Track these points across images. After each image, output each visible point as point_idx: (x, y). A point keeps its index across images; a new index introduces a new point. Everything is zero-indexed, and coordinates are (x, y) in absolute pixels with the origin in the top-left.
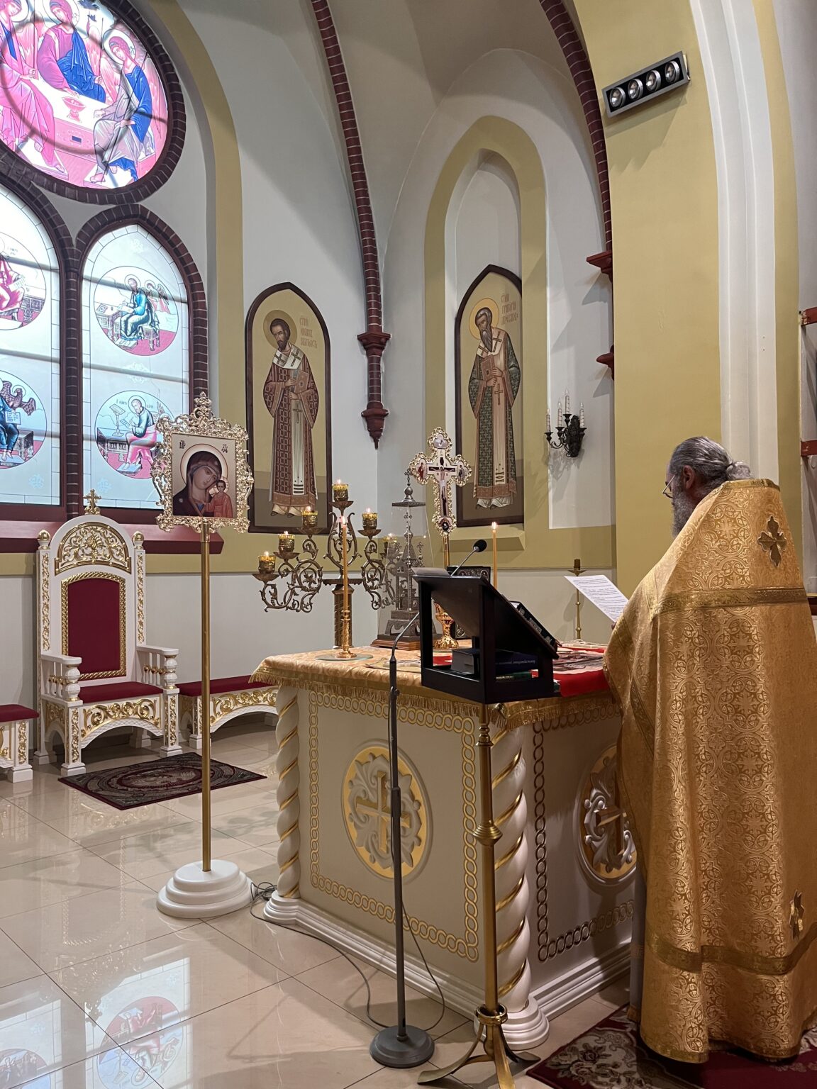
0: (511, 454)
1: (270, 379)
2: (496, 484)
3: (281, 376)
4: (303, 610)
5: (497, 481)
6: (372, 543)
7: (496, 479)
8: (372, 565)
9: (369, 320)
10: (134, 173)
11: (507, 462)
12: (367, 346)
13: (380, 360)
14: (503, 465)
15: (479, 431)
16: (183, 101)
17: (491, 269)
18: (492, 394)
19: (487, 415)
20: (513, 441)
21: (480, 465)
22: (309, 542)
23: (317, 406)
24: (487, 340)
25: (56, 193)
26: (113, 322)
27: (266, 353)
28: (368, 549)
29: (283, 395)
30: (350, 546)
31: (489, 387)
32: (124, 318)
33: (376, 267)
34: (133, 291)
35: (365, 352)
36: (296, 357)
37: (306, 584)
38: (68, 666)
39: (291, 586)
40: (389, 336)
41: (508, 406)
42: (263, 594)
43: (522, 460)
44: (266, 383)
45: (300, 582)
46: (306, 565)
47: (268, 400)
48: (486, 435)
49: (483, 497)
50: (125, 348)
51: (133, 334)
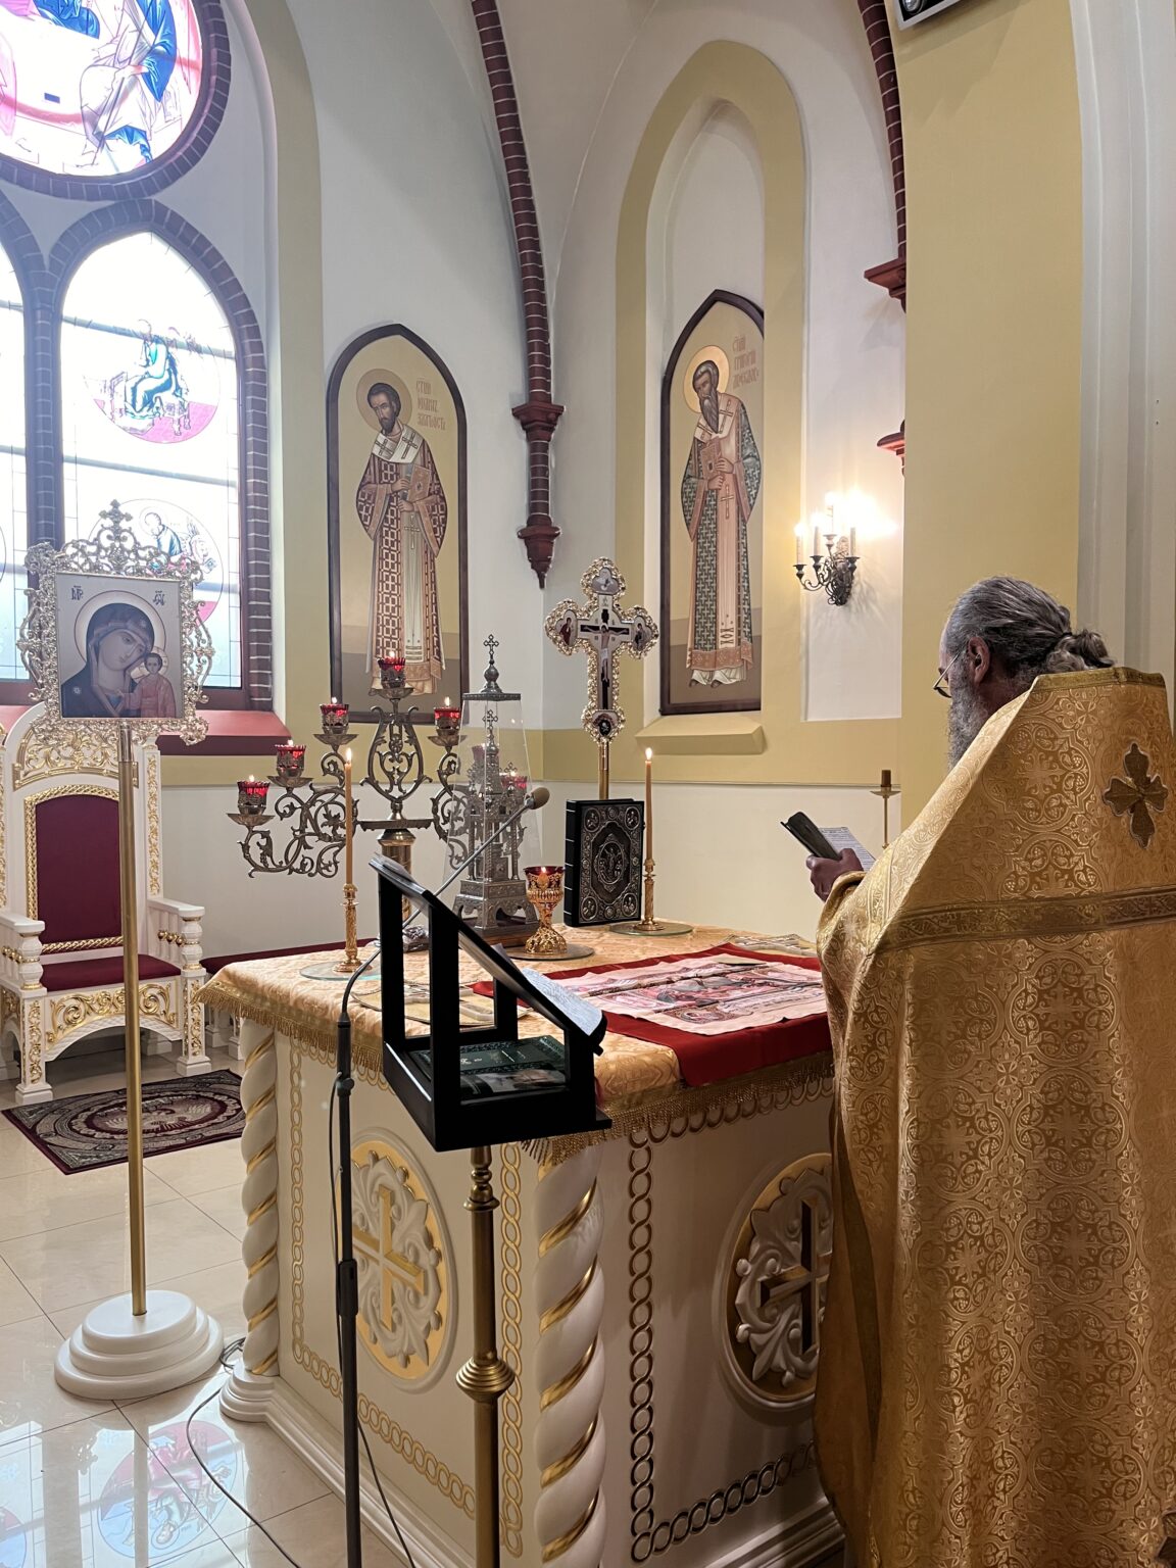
0: (745, 599)
1: (368, 480)
2: (720, 647)
3: (386, 475)
4: (322, 874)
5: (722, 642)
6: (451, 758)
7: (720, 639)
8: (451, 794)
9: (531, 384)
10: (145, 149)
11: (739, 611)
12: (527, 427)
13: (547, 448)
14: (733, 617)
15: (697, 562)
16: (226, 34)
17: (718, 297)
18: (716, 500)
19: (710, 535)
20: (748, 578)
21: (698, 616)
22: (335, 759)
23: (445, 521)
24: (711, 412)
25: (17, 184)
26: (112, 389)
27: (361, 440)
28: (444, 768)
29: (389, 505)
30: (410, 765)
31: (713, 491)
32: (131, 384)
33: (542, 298)
34: (145, 340)
35: (524, 435)
36: (410, 443)
37: (328, 830)
38: (22, 935)
39: (298, 833)
40: (563, 407)
41: (742, 519)
42: (245, 847)
43: (760, 609)
44: (361, 487)
45: (315, 826)
46: (326, 798)
47: (363, 513)
48: (707, 567)
49: (702, 669)
50: (133, 431)
51: (146, 408)
